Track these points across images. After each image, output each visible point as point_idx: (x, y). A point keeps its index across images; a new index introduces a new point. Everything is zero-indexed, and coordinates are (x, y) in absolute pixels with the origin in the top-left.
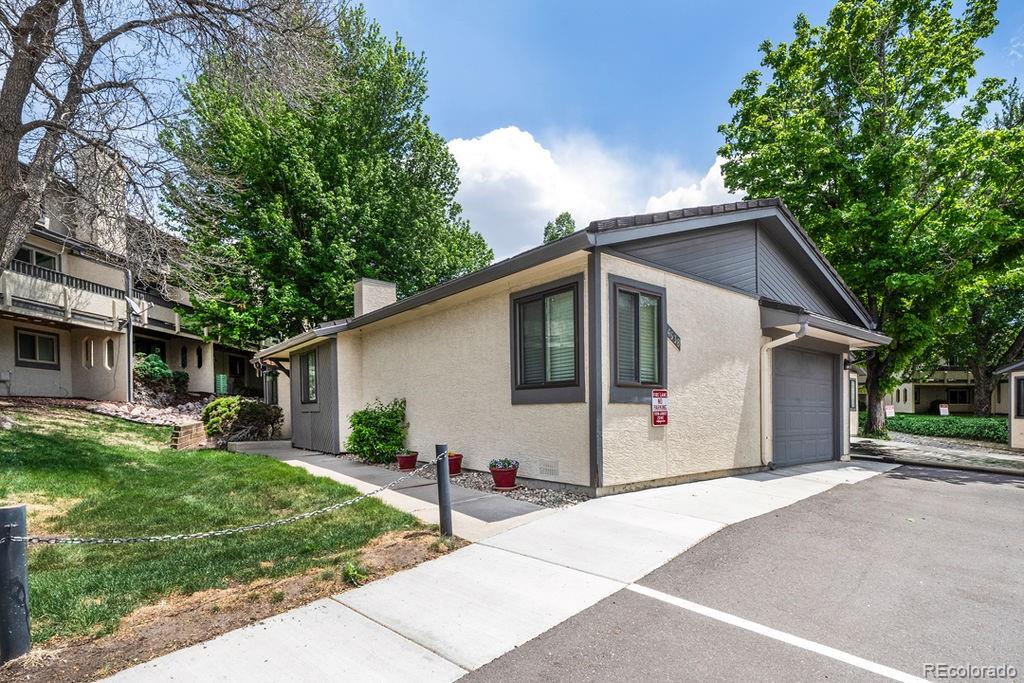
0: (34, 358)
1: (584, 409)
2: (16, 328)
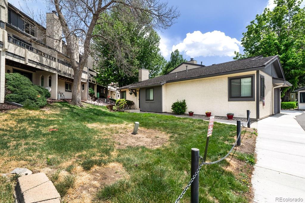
0: (68, 89)
1: (255, 102)
2: (65, 82)
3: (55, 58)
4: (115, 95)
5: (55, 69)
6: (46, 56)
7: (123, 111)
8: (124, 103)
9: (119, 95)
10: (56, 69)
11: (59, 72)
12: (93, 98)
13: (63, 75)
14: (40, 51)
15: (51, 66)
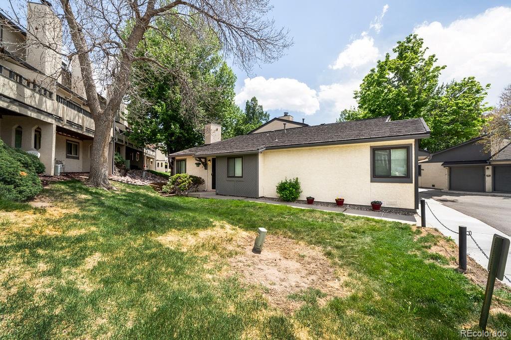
0: (71, 154)
1: (412, 185)
2: (67, 140)
3: (51, 94)
4: (154, 163)
5: (49, 115)
6: (31, 86)
7: (187, 196)
8: (187, 181)
9: (158, 163)
10: (52, 115)
11: (59, 121)
12: (123, 171)
13: (67, 128)
14: (17, 75)
15: (43, 108)
